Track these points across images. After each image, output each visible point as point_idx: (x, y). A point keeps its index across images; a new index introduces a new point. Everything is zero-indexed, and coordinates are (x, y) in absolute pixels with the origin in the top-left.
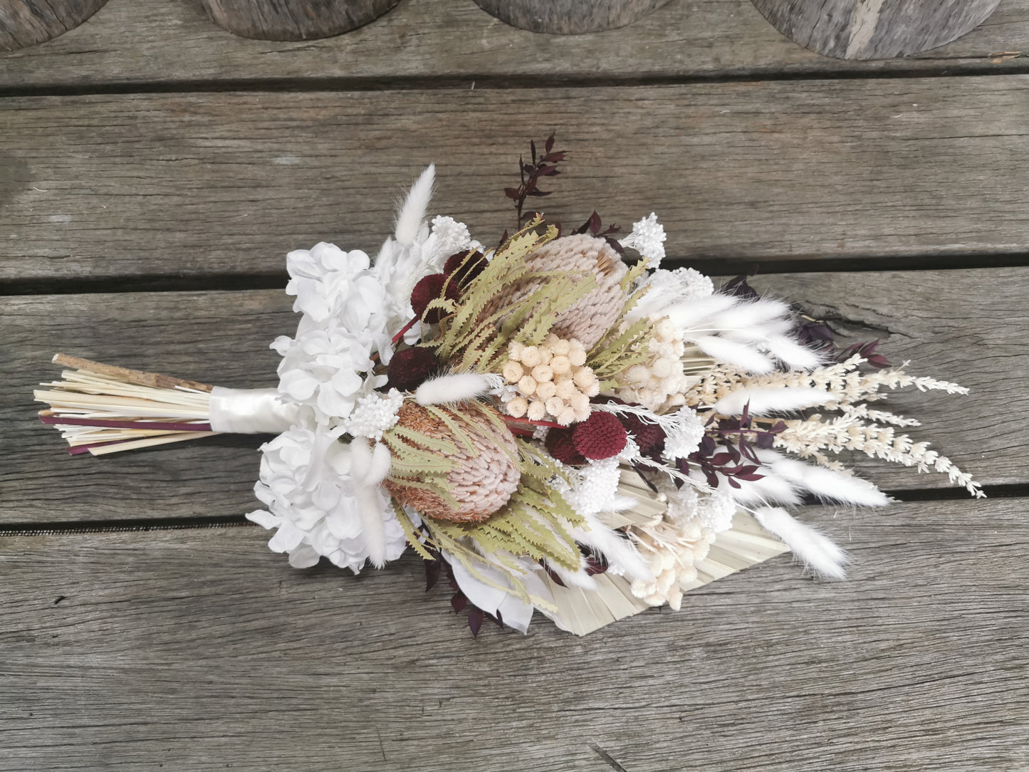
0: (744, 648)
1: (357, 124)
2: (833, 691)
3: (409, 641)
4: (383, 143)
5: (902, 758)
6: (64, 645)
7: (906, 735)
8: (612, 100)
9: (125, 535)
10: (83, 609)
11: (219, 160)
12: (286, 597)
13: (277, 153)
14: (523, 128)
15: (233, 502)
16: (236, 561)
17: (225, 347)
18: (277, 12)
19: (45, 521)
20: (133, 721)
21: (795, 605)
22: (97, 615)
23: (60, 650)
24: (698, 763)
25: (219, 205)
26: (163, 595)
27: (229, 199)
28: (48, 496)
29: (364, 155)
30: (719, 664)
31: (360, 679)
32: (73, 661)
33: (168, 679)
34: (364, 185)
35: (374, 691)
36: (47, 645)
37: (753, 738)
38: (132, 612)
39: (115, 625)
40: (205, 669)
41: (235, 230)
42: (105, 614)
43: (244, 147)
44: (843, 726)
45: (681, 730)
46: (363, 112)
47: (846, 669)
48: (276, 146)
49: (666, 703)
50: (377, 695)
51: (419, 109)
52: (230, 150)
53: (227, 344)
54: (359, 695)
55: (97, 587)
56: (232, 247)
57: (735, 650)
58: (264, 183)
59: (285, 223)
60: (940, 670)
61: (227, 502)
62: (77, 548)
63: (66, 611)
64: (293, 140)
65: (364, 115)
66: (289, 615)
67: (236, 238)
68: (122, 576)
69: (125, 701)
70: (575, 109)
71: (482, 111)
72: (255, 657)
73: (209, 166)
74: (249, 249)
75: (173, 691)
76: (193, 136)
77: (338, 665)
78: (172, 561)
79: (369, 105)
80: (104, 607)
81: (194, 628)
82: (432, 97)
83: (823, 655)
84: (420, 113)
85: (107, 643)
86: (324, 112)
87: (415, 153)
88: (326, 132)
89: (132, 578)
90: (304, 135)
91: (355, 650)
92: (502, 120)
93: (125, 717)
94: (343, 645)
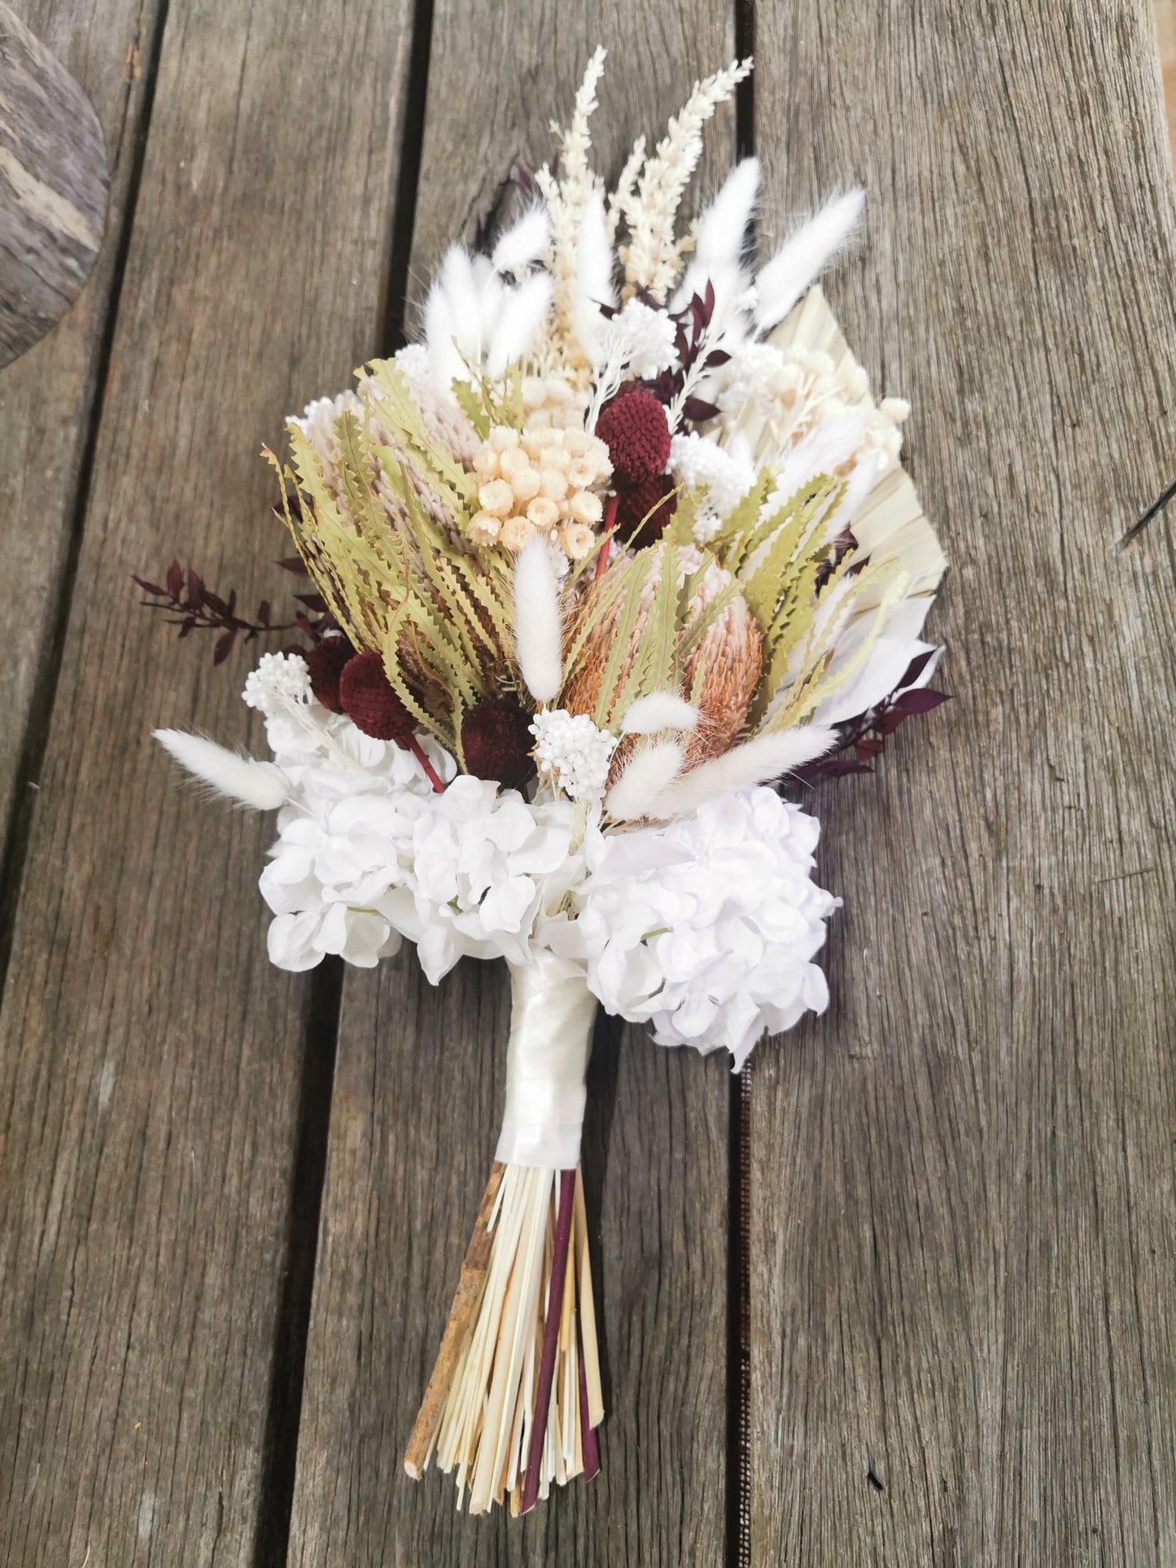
0: (965, 343)
1: (64, 966)
2: (1028, 227)
3: (955, 833)
4: (105, 921)
5: (1122, 141)
6: (962, 1466)
7: (1089, 137)
8: (98, 565)
9: (757, 1353)
10: (893, 1432)
11: (84, 1208)
12: (876, 1046)
13: (91, 1103)
14: (120, 698)
15: (705, 1151)
16: (810, 1140)
17: (426, 1178)
19: (723, 1524)
20: (1101, 1323)
21: (901, 278)
23: (971, 1474)
24: (1141, 401)
25: (166, 1204)
26: (869, 1273)
27: (159, 1186)
28: (675, 1515)
29: (120, 950)
30: (991, 376)
31: (1018, 911)
32: (991, 1447)
33: (1024, 1257)
34: (172, 946)
35: (1039, 888)
36: (961, 1502)
37: (1099, 328)
38: (899, 1330)
39: (925, 1365)
40: (1004, 1186)
41: (216, 1173)
42: (903, 1388)
43: (69, 1162)
44: (1079, 215)
45: (1091, 425)
46: (45, 956)
47: (996, 212)
48: (77, 1106)
49: (1051, 445)
50: (1045, 883)
51: (58, 863)
52: (71, 1188)
53: (421, 1175)
54: (1046, 912)
56: (246, 1177)
57: (968, 355)
58: (140, 1123)
59: (217, 1081)
60: (996, 99)
61: (704, 1164)
62: (776, 1451)
63: (896, 1464)
64: (72, 1076)
65: (50, 954)
66: (910, 1040)
67: (232, 1170)
68: (833, 1356)
69: (1065, 1339)
70: (103, 620)
71: (79, 762)
72: (981, 1096)
73: (94, 1226)
74: (254, 1145)
75: (1045, 1246)
76: (34, 1258)
78: (806, 1260)
79: (36, 948)
80: (889, 1391)
81: (929, 1211)
82: (42, 842)
83: (974, 241)
84: (65, 860)
85: (956, 1380)
86: (33, 1023)
87: (131, 865)
88: (68, 1017)
89: (836, 1337)
90: (66, 1057)
92: (100, 729)
93: (1094, 1339)
94: (961, 943)
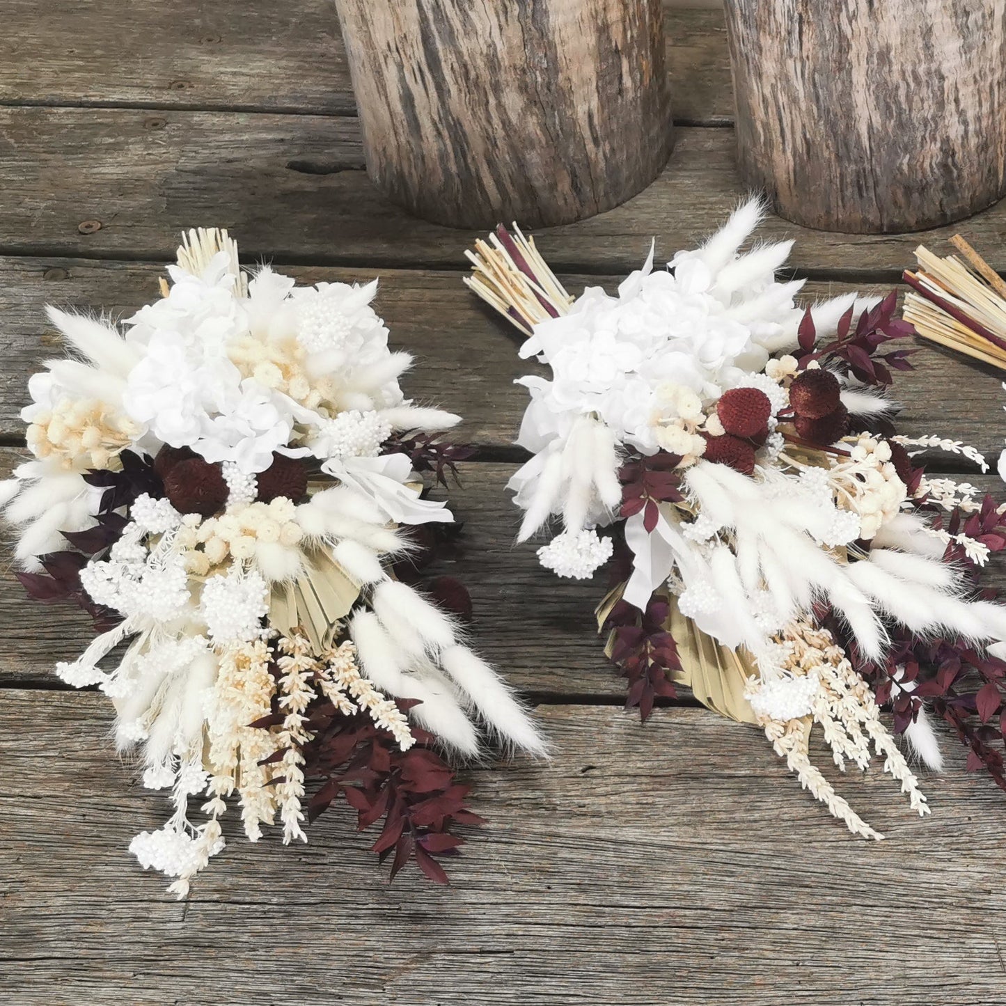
18: (861, 196)
22: (635, 787)
55: (634, 758)
77: (941, 860)
91: (964, 846)
